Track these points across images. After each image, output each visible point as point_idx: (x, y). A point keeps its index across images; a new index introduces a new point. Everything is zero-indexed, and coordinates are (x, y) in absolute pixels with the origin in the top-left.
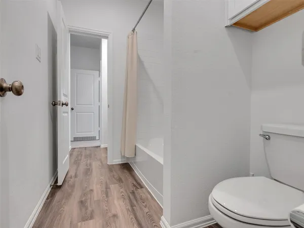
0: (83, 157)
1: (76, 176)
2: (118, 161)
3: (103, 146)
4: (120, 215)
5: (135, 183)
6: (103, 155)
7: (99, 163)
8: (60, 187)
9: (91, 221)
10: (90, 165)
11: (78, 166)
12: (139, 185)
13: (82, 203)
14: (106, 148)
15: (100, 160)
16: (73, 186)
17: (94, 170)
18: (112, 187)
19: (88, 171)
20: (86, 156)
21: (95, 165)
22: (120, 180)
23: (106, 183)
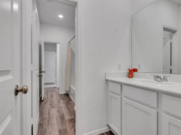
0: (49, 92)
1: (47, 98)
2: (64, 92)
3: (58, 87)
4: (63, 107)
5: (69, 99)
6: (58, 91)
7: (56, 93)
8: (42, 101)
9: (54, 108)
10: (53, 94)
11: (48, 94)
12: (70, 100)
13: (51, 105)
14: (59, 88)
15: (57, 92)
16: (47, 101)
17: (54, 96)
18: (61, 101)
19: (52, 96)
20: (50, 91)
21: (54, 94)
22: (64, 99)
23: (59, 100)
